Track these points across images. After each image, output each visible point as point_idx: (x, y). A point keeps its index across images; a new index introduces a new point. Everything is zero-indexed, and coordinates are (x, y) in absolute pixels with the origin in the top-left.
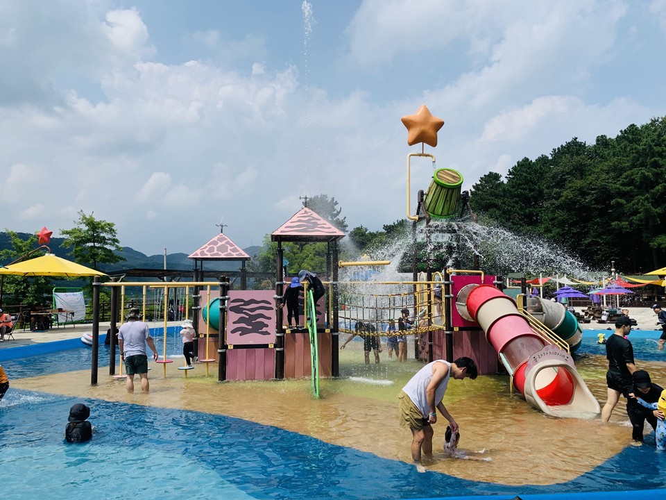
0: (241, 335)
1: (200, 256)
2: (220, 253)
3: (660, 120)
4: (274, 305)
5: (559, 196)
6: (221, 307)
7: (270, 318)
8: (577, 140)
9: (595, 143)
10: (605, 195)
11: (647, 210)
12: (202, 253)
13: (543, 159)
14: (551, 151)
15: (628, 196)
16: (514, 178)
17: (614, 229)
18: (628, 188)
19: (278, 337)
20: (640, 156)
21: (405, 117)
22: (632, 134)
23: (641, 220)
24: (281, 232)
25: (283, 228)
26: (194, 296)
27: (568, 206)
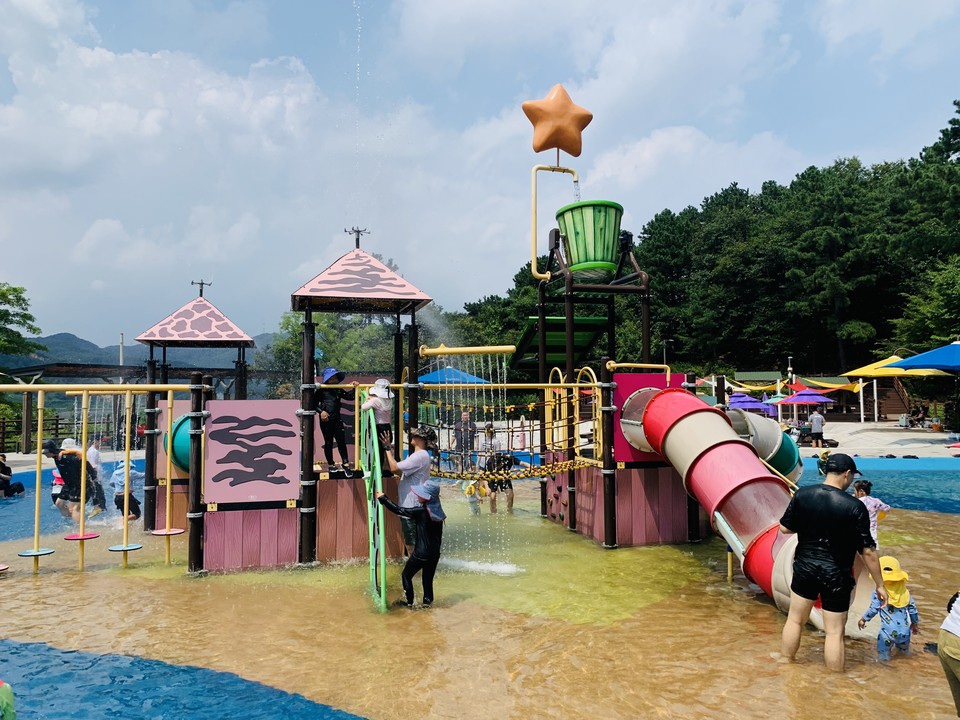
0: (232, 484)
1: (158, 338)
2: (196, 332)
3: (847, 163)
4: (296, 428)
5: (713, 265)
6: (193, 432)
7: (289, 453)
8: (738, 186)
9: (761, 192)
10: (776, 265)
11: (833, 286)
12: (163, 331)
13: (690, 213)
14: (701, 201)
15: (810, 266)
16: (650, 238)
17: (788, 313)
18: (808, 255)
19: (304, 487)
20: (824, 210)
21: (528, 103)
22: (811, 180)
23: (825, 300)
24: (311, 290)
25: (315, 284)
26: (148, 410)
27: (725, 279)
